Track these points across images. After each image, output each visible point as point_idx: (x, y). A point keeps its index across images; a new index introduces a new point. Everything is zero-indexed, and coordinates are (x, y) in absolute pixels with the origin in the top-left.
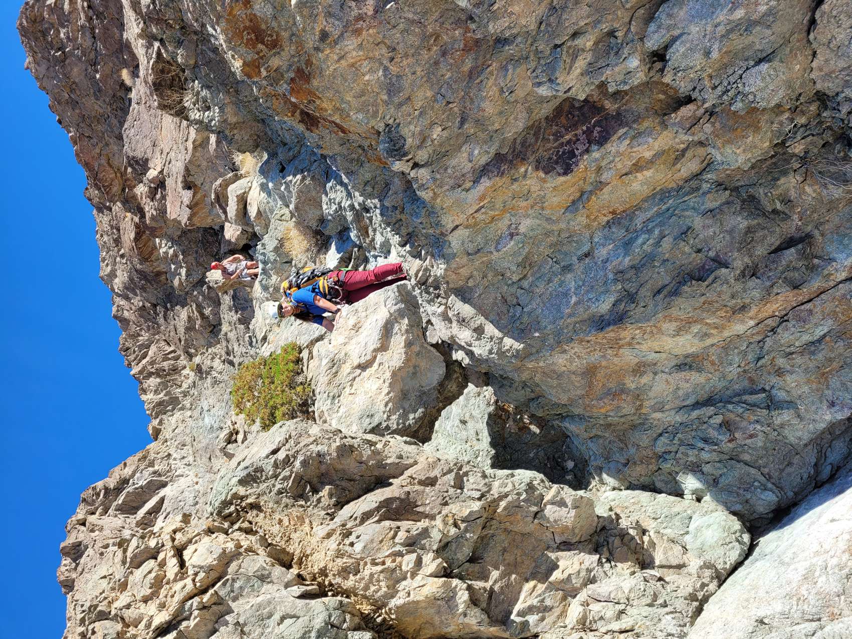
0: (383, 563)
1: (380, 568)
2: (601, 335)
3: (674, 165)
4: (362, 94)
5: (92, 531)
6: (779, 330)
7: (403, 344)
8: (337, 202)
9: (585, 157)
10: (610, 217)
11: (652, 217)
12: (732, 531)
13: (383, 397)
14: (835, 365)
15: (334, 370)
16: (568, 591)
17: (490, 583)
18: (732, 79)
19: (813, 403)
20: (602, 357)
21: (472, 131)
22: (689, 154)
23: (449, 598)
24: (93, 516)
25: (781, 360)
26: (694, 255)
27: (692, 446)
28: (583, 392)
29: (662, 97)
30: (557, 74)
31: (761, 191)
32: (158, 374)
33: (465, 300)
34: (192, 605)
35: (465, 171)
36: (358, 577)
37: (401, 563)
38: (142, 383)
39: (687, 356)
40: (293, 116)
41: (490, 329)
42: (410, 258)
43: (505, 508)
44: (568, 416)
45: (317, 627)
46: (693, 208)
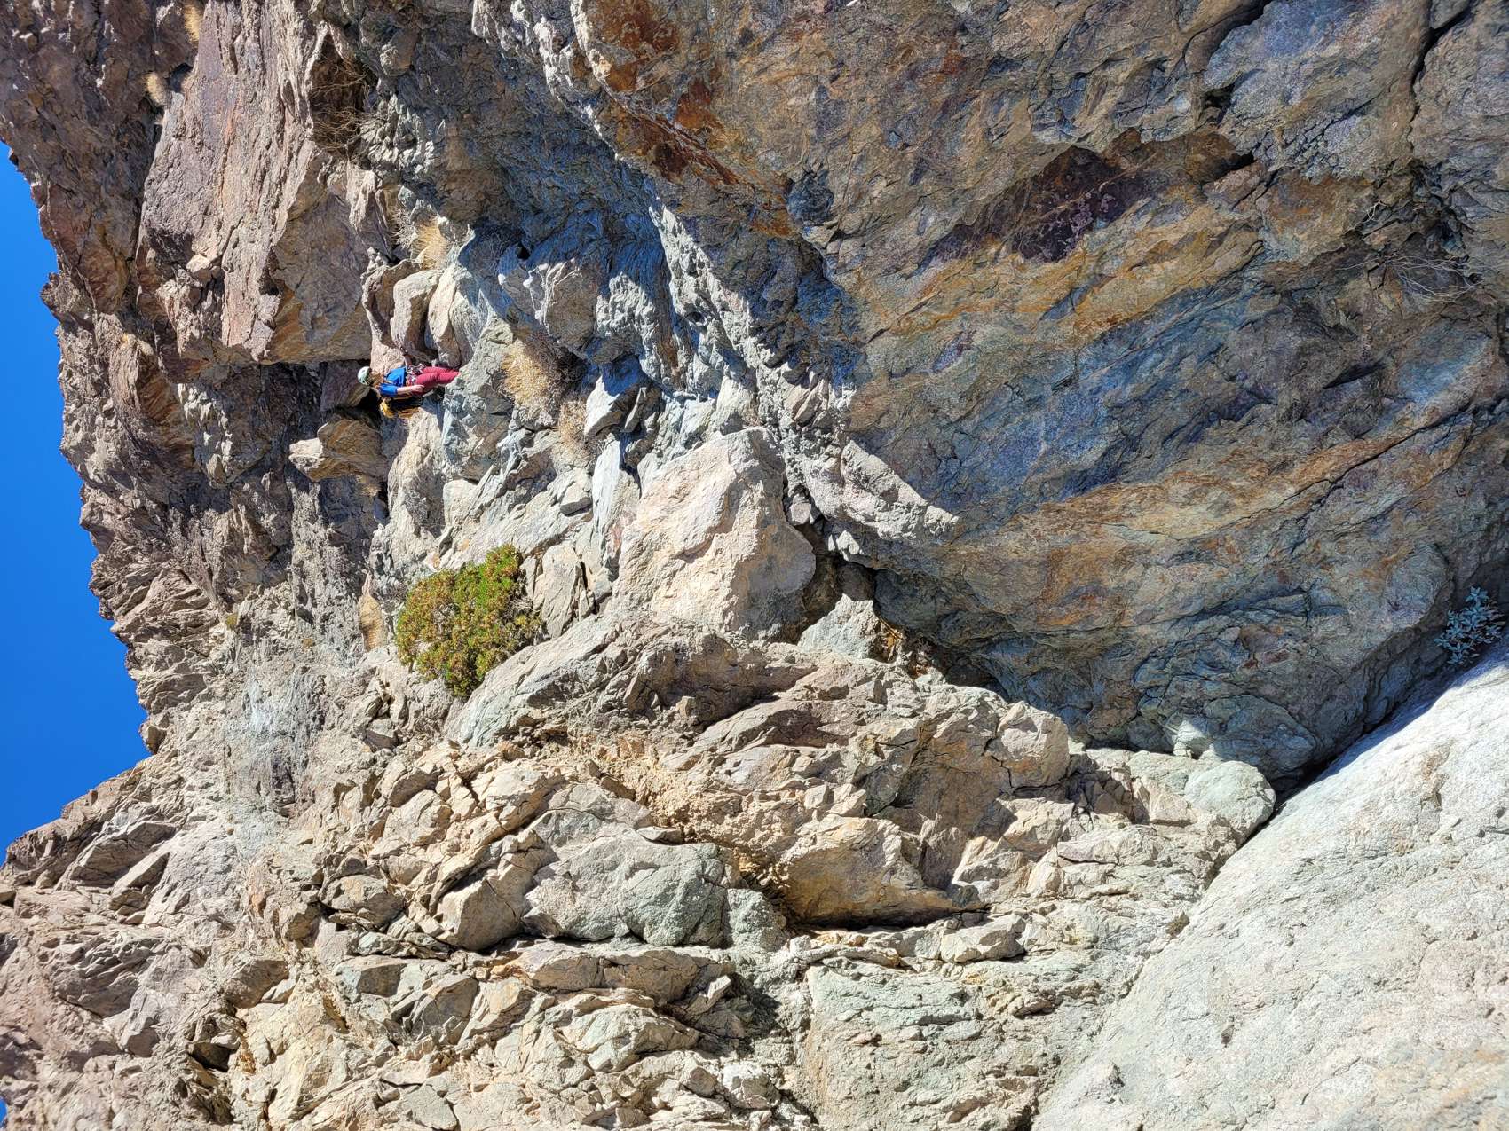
0: (777, 798)
1: (773, 804)
2: (1080, 500)
3: (1206, 255)
4: (782, 124)
5: (27, 915)
6: (1329, 501)
7: (754, 522)
8: (626, 307)
9: (1086, 236)
10: (1107, 327)
11: (1169, 329)
12: (1252, 783)
13: (720, 603)
14: (1403, 550)
15: (641, 559)
16: (1030, 850)
17: (921, 837)
18: (1310, 136)
19: (1369, 605)
20: (1074, 537)
21: (930, 189)
22: (1228, 241)
23: (872, 847)
24: (29, 888)
25: (1329, 545)
26: (1225, 384)
27: (1191, 675)
28: (1038, 594)
29: (1201, 157)
30: (1076, 114)
31: (1322, 298)
32: (164, 632)
33: (871, 449)
34: (501, 847)
35: (909, 248)
36: (739, 817)
37: (802, 798)
38: (133, 648)
39: (1193, 542)
40: (644, 153)
41: (907, 494)
42: (786, 385)
43: (946, 733)
44: (999, 641)
45: (687, 880)
46: (1229, 318)
